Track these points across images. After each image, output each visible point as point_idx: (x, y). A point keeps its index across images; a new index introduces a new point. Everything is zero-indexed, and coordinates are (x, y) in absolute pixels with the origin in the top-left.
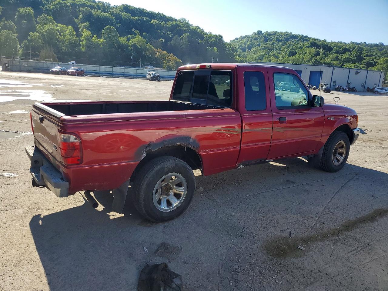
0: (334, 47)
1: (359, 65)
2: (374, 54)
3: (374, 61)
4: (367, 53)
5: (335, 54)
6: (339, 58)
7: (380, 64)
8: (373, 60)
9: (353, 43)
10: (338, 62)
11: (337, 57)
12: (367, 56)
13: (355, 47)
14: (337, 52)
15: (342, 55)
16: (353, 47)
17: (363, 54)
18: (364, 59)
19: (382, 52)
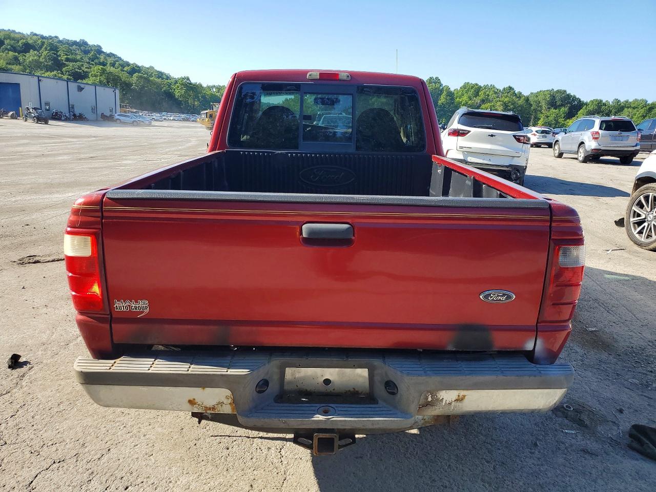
0: (4, 39)
1: (60, 75)
2: (78, 57)
3: (83, 71)
4: (66, 55)
5: (11, 53)
6: (21, 59)
7: (96, 76)
8: (80, 68)
9: (36, 35)
10: (21, 67)
11: (16, 59)
12: (67, 60)
13: (43, 43)
14: (14, 49)
15: (24, 55)
16: (39, 42)
17: (60, 56)
18: (65, 65)
19: (90, 55)
